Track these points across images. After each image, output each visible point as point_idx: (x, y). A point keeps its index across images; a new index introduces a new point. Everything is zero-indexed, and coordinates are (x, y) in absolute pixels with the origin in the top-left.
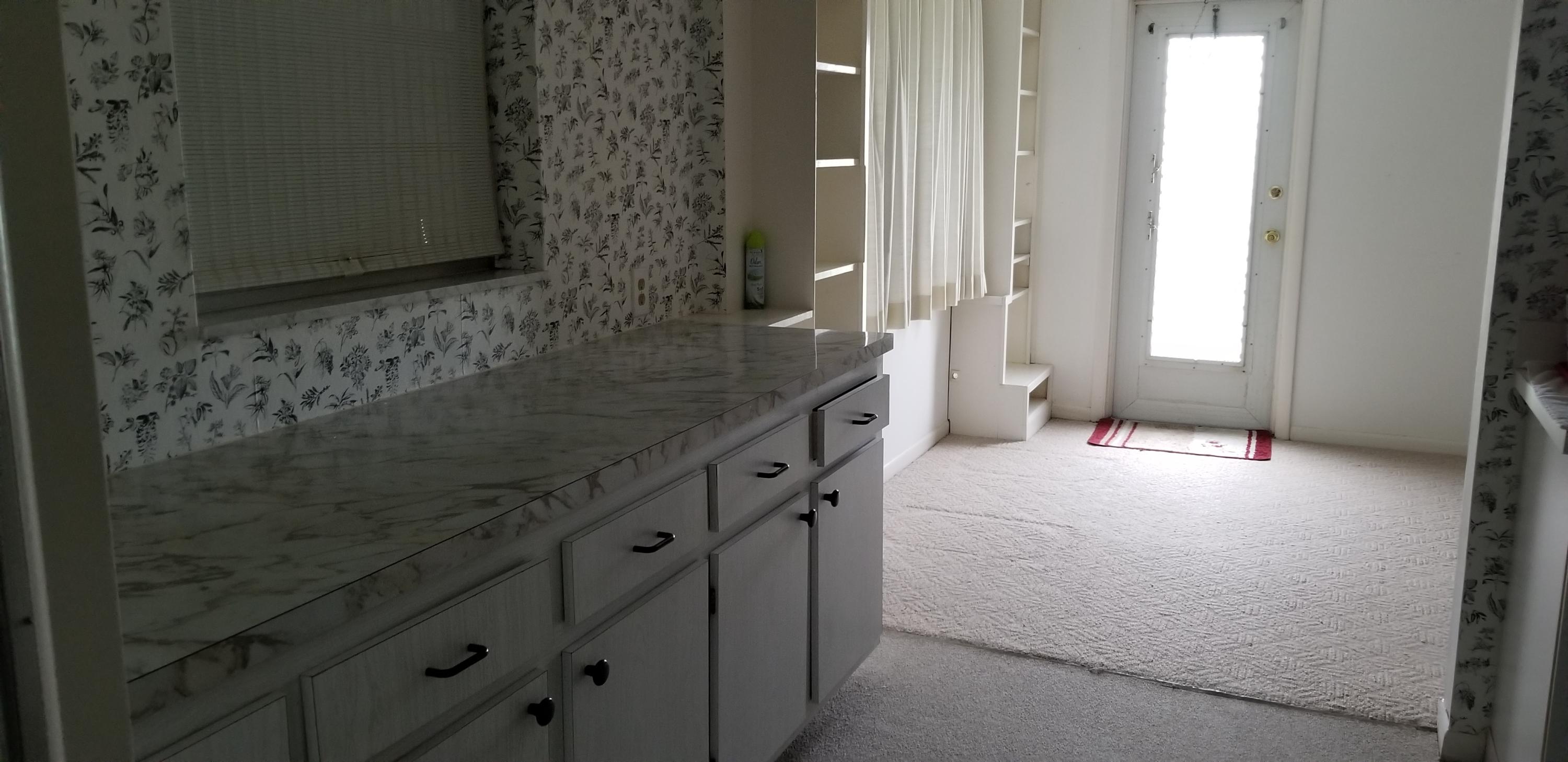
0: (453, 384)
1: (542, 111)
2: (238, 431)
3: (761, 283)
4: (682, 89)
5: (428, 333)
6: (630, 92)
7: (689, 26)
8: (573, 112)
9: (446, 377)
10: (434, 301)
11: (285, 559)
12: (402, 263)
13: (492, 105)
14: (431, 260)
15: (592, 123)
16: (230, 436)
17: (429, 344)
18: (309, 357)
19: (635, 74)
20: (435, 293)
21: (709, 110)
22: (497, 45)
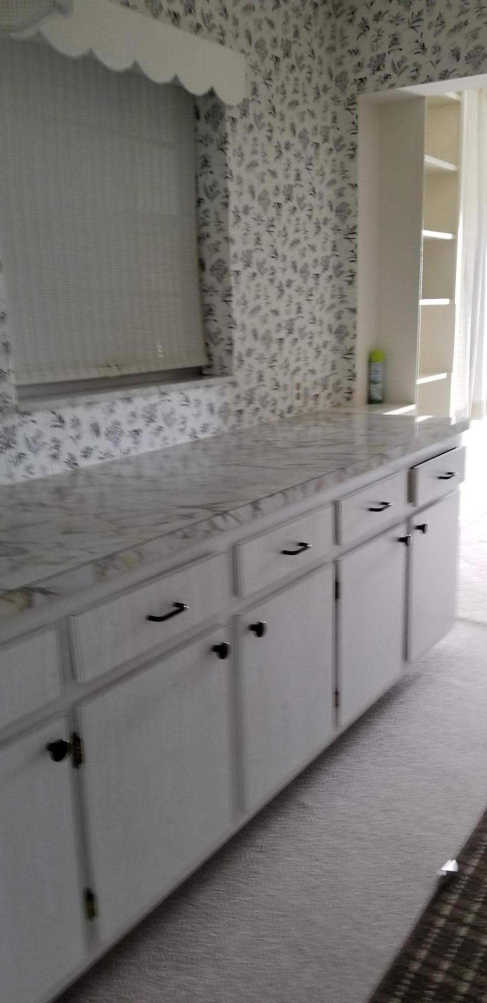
0: (175, 448)
1: (233, 267)
2: (42, 472)
3: (379, 386)
4: (329, 252)
5: (159, 414)
6: (293, 254)
7: (334, 208)
8: (254, 269)
9: (171, 443)
10: (164, 394)
11: (60, 545)
12: (144, 369)
13: (202, 265)
14: (162, 368)
15: (267, 276)
16: (38, 475)
17: (160, 422)
18: (85, 427)
19: (296, 242)
20: (164, 388)
21: (347, 266)
22: (206, 224)
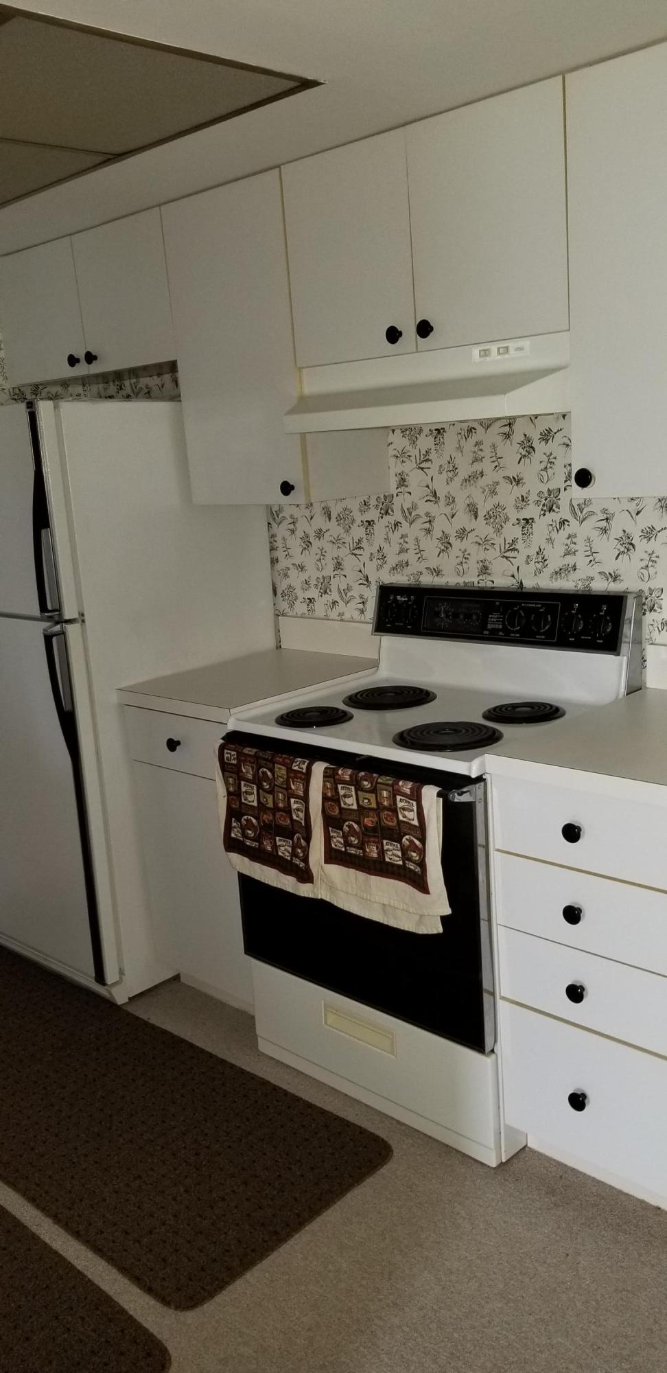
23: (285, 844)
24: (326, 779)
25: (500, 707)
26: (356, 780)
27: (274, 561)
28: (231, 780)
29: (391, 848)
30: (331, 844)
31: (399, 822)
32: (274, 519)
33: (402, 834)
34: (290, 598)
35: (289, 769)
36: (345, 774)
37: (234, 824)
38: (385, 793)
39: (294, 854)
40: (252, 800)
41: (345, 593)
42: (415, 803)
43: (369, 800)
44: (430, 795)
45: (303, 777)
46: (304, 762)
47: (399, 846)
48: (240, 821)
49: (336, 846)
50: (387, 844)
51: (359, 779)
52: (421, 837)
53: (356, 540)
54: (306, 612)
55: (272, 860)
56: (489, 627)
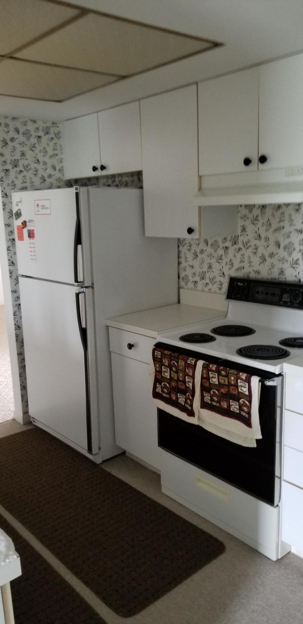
23: (182, 397)
24: (203, 369)
25: (288, 339)
26: (219, 370)
27: (179, 263)
28: (157, 365)
29: (234, 404)
30: (204, 400)
31: (239, 392)
32: (181, 244)
33: (240, 398)
34: (186, 281)
35: (186, 362)
36: (213, 367)
37: (158, 386)
38: (232, 378)
39: (186, 402)
40: (167, 375)
41: (212, 280)
42: (247, 384)
43: (224, 381)
44: (255, 381)
45: (192, 367)
46: (193, 360)
47: (238, 403)
48: (161, 385)
49: (206, 400)
50: (232, 402)
51: (220, 370)
52: (249, 400)
53: (219, 255)
54: (193, 288)
55: (175, 404)
56: (283, 300)
